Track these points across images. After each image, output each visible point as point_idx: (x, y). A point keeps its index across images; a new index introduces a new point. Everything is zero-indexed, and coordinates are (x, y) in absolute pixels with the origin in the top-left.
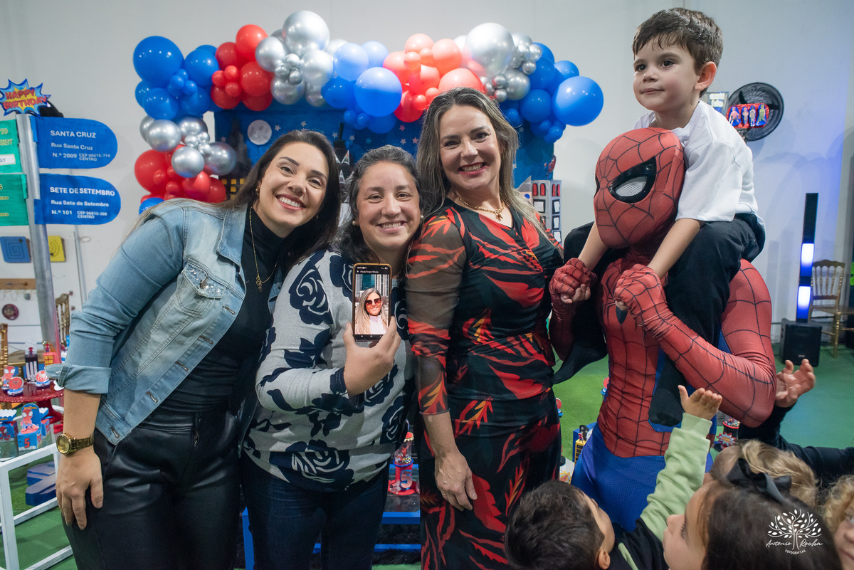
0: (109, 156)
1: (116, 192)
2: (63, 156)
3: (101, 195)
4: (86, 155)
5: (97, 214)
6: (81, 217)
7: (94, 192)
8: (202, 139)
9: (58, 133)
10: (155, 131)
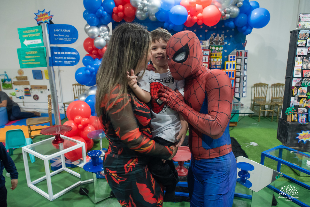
0: (75, 39)
1: (78, 53)
2: (58, 39)
3: (73, 55)
4: (67, 39)
5: (71, 62)
6: (66, 63)
7: (70, 53)
8: (106, 34)
9: (56, 30)
10: (90, 31)
